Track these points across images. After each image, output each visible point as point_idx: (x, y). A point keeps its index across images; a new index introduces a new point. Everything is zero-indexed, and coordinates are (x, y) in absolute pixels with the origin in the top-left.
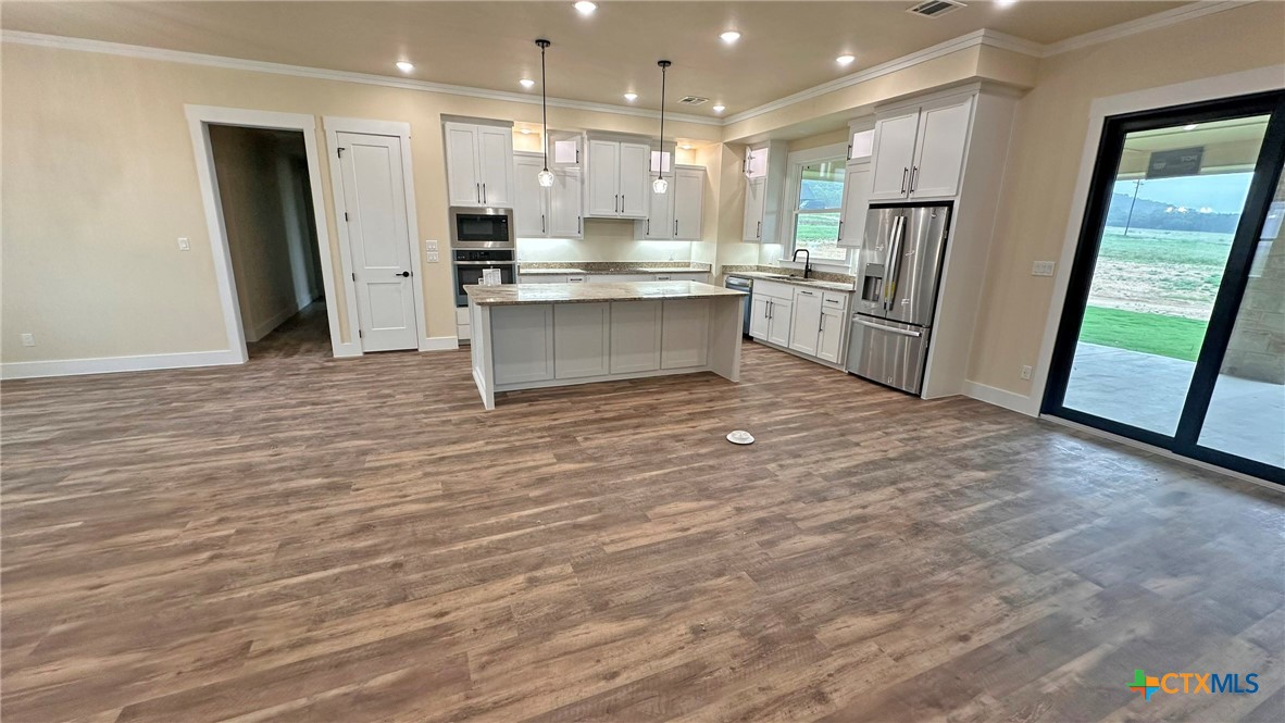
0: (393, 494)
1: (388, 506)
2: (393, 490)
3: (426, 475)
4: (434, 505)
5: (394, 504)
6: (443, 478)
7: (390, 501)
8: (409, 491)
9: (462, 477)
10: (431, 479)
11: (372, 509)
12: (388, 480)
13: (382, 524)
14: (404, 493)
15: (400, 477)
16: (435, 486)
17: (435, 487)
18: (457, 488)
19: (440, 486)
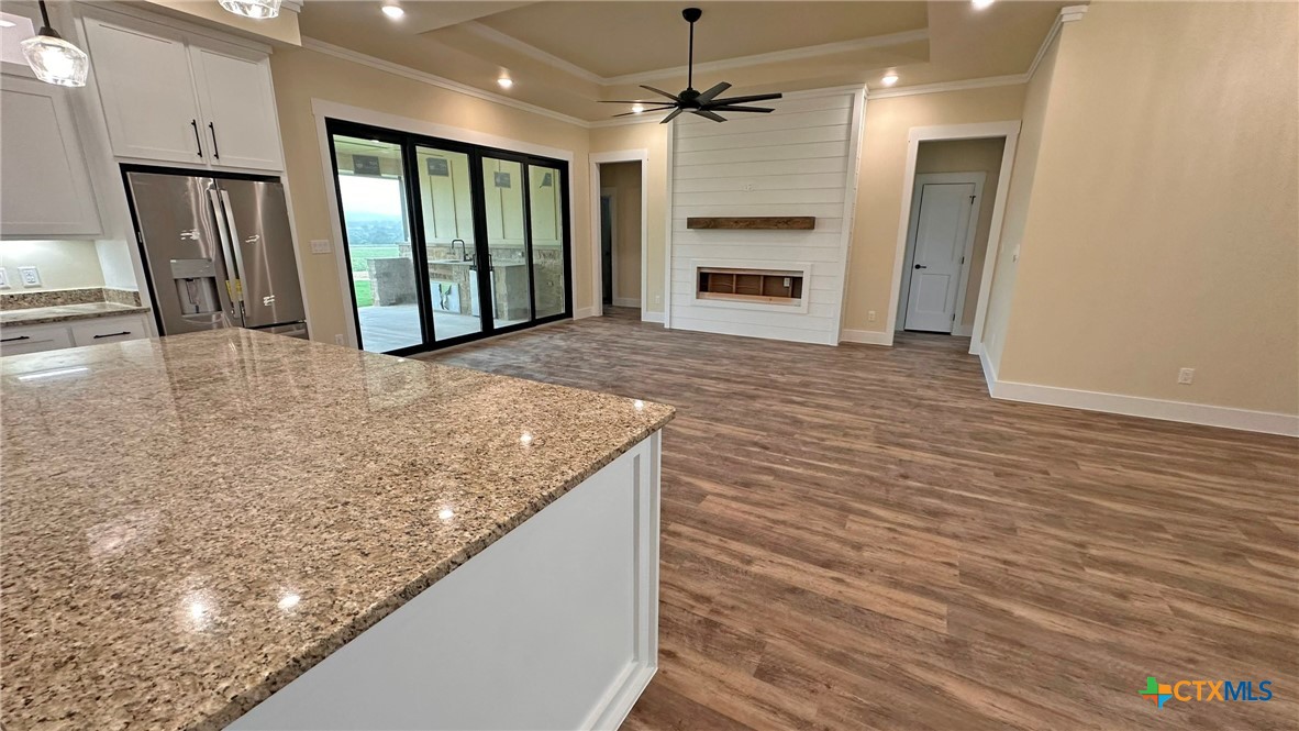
0: (904, 538)
1: (909, 526)
2: (905, 544)
3: (858, 547)
4: (864, 507)
5: (903, 525)
6: (840, 533)
7: (907, 531)
8: (886, 533)
9: (819, 525)
10: (855, 538)
11: (928, 530)
12: (909, 562)
13: (915, 510)
14: (892, 535)
15: (894, 560)
16: (855, 527)
17: (854, 525)
18: (831, 513)
19: (849, 524)
